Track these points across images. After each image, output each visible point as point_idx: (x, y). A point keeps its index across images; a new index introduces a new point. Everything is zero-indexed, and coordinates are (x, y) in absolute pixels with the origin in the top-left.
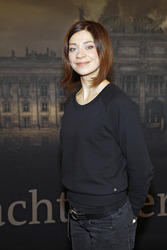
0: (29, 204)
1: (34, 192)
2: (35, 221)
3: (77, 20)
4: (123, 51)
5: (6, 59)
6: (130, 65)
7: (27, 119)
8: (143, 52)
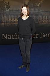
0: (15, 35)
1: (16, 33)
2: (16, 38)
3: (24, 4)
4: (31, 10)
5: (12, 11)
6: (32, 12)
7: (15, 21)
8: (35, 10)
